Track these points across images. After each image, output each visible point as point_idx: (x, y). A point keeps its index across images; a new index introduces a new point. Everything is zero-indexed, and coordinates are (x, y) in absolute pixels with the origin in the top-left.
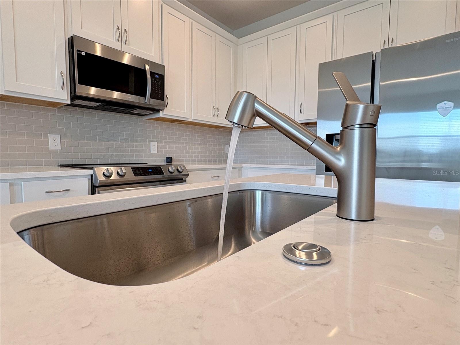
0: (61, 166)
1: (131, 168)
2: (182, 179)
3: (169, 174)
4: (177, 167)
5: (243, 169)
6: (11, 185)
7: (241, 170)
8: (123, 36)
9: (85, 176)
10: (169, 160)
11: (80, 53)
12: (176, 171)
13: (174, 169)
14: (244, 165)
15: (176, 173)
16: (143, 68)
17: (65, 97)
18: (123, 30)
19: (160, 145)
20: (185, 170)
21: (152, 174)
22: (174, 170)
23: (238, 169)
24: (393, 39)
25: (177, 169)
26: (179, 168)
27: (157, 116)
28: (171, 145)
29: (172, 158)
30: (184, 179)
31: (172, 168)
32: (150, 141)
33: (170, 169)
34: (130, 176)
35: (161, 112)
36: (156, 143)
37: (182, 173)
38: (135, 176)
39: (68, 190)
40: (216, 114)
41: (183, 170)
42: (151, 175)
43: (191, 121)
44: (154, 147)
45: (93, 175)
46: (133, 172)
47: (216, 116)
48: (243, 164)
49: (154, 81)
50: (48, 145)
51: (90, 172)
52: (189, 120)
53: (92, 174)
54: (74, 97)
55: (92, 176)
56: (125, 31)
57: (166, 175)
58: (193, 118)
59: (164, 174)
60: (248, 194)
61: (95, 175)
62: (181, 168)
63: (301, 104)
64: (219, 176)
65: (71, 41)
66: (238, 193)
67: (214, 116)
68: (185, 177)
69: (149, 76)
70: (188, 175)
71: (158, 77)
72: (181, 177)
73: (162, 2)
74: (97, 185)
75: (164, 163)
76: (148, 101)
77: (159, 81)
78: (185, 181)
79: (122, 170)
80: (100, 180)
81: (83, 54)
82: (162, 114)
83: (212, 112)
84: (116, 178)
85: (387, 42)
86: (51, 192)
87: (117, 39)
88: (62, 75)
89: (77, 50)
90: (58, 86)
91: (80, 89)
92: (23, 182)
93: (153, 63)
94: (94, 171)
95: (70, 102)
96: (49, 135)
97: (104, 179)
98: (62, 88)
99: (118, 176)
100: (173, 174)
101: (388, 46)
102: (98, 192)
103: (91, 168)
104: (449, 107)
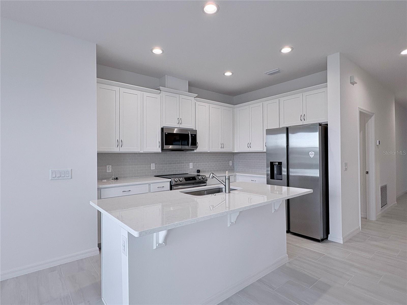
0: (155, 176)
1: (184, 178)
2: (205, 182)
3: (199, 180)
5: (236, 176)
6: (149, 185)
7: (236, 177)
8: (180, 121)
9: (168, 181)
10: (198, 171)
13: (201, 178)
15: (202, 179)
16: (188, 133)
17: (159, 150)
18: (180, 119)
19: (194, 164)
20: (206, 178)
23: (233, 176)
24: (304, 115)
26: (203, 177)
27: (193, 152)
28: (199, 163)
29: (200, 170)
31: (200, 177)
32: (189, 162)
33: (199, 178)
34: (184, 181)
35: (195, 150)
36: (192, 163)
37: (205, 179)
39: (163, 187)
40: (222, 147)
41: (205, 178)
42: (192, 180)
44: (191, 165)
49: (192, 138)
50: (151, 168)
51: (170, 180)
52: (208, 152)
54: (162, 149)
55: (171, 181)
56: (181, 119)
57: (197, 180)
58: (210, 151)
59: (196, 180)
60: (221, 189)
61: (172, 181)
65: (162, 129)
66: (219, 189)
67: (221, 148)
69: (190, 135)
70: (207, 180)
71: (194, 135)
72: (204, 181)
73: (196, 101)
74: (173, 185)
75: (196, 174)
76: (190, 147)
77: (194, 138)
78: (206, 183)
79: (181, 179)
80: (174, 183)
81: (167, 133)
82: (195, 151)
83: (220, 147)
84: (179, 182)
85: (302, 115)
86: (159, 187)
87: (178, 123)
88: (159, 142)
89: (165, 133)
90: (158, 147)
91: (166, 147)
92: (152, 184)
93: (192, 130)
94: (171, 180)
95: (161, 152)
96: (151, 164)
97: (175, 182)
98: (159, 147)
99: (180, 182)
100: (201, 180)
101: (303, 117)
102: (173, 188)
103: (170, 178)
104: (313, 154)
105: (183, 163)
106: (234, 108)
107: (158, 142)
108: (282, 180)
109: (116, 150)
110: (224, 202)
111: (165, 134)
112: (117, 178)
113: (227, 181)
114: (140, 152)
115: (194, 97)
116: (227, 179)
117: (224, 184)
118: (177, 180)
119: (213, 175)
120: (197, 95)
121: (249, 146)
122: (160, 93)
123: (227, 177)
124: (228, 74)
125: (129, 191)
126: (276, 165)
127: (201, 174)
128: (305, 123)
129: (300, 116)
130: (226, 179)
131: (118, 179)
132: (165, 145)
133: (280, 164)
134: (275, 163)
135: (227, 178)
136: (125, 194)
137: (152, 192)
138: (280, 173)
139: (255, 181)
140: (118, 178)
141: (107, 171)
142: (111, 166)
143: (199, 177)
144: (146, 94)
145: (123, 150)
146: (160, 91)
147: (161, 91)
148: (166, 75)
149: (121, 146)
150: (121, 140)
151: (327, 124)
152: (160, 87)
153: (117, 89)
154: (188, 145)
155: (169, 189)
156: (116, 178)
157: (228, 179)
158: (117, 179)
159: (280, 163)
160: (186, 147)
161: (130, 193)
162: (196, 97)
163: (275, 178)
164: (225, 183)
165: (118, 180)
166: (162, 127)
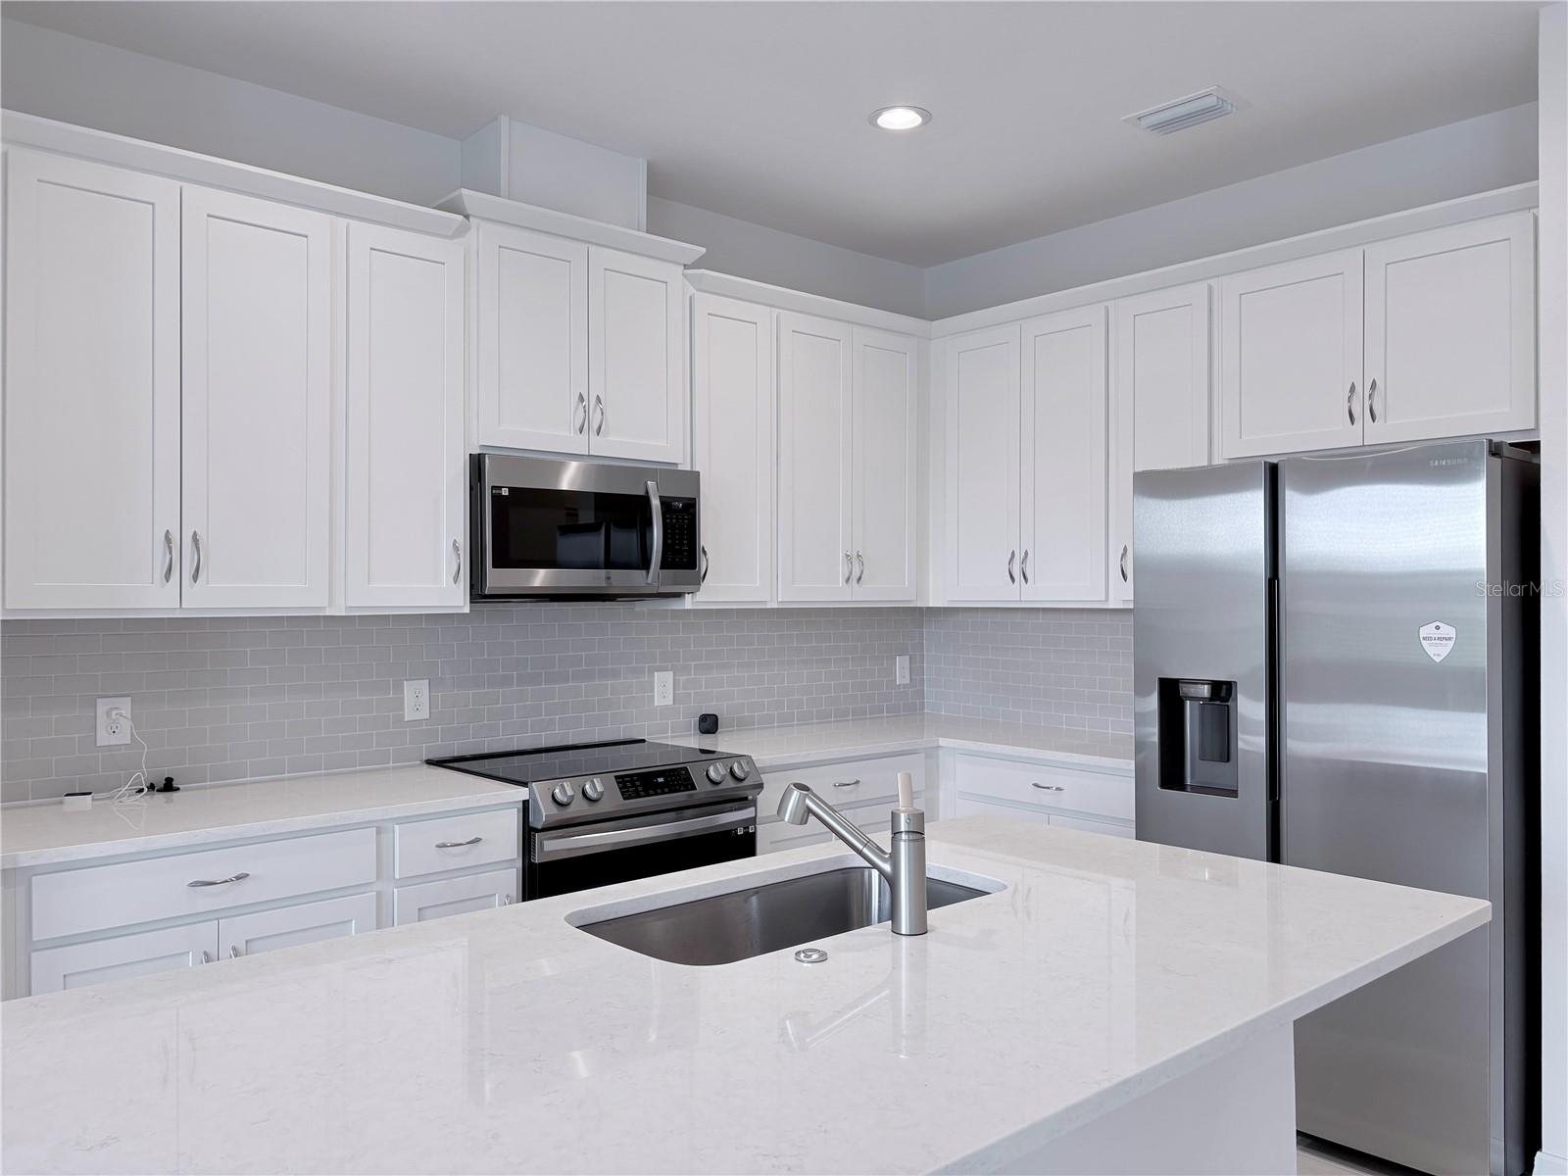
0: (429, 762)
1: (616, 777)
2: (746, 799)
3: (710, 787)
4: (730, 766)
5: (939, 753)
7: (935, 758)
8: (594, 411)
9: (509, 805)
10: (709, 724)
11: (497, 492)
12: (729, 777)
13: (722, 771)
14: (943, 742)
15: (730, 783)
16: (642, 493)
17: (458, 599)
18: (593, 400)
19: (682, 679)
20: (752, 773)
21: (666, 790)
22: (724, 776)
23: (923, 755)
24: (1374, 382)
25: (732, 773)
26: (736, 767)
27: (674, 605)
28: (715, 675)
29: (716, 717)
30: (750, 797)
31: (716, 770)
32: (651, 671)
33: (712, 774)
34: (613, 800)
35: (689, 597)
36: (671, 673)
37: (745, 783)
38: (625, 799)
39: (477, 840)
40: (856, 573)
41: (748, 773)
42: (663, 793)
43: (776, 606)
44: (663, 688)
45: (528, 800)
46: (620, 789)
47: (855, 582)
48: (940, 739)
49: (671, 519)
50: (403, 710)
51: (523, 793)
52: (768, 605)
53: (527, 798)
54: (478, 593)
55: (526, 803)
56: (598, 400)
57: (702, 788)
58: (780, 600)
59: (696, 788)
61: (535, 800)
62: (742, 768)
63: (1125, 549)
64: (857, 782)
65: (477, 464)
67: (847, 581)
68: (754, 791)
69: (655, 503)
70: (761, 786)
71: (680, 506)
72: (742, 794)
73: (692, 290)
74: (540, 827)
75: (695, 741)
76: (654, 576)
77: (683, 517)
78: (754, 803)
79: (595, 786)
80: (545, 812)
81: (505, 492)
82: (688, 603)
83: (842, 571)
84: (579, 809)
85: (1359, 388)
86: (445, 846)
87: (578, 427)
88: (456, 548)
89: (493, 488)
90: (446, 578)
91: (499, 579)
92: (397, 827)
93: (667, 472)
94: (531, 792)
95: (467, 610)
96: (405, 682)
97: (554, 810)
98: (456, 579)
99: (585, 803)
100: (721, 787)
101: (1363, 400)
102: (541, 845)
103: (525, 784)
104: (1450, 639)
105: (616, 674)
106: (930, 339)
107: (446, 547)
108: (1233, 793)
109: (158, 599)
110: (886, 992)
111: (497, 499)
112: (169, 781)
113: (903, 847)
114: (328, 613)
115: (686, 267)
116: (904, 836)
117: (887, 867)
118: (570, 792)
119: (808, 802)
120: (704, 250)
121: (1018, 571)
122: (461, 232)
123: (903, 817)
124: (900, 119)
125: (238, 878)
126: (1198, 699)
127: (722, 743)
128: (1377, 434)
129: (1347, 394)
130: (896, 834)
131: (178, 789)
132: (495, 566)
133: (1223, 694)
134: (1192, 690)
135: (903, 827)
136: (206, 900)
137: (397, 877)
138: (1223, 748)
139: (1058, 789)
140: (175, 784)
141: (104, 738)
142: (125, 706)
143: (711, 769)
144: (366, 234)
145: (206, 598)
146: (461, 218)
147: (467, 217)
148: (504, 120)
149: (195, 577)
150: (195, 534)
151: (1534, 447)
152: (464, 191)
153: (160, 189)
154: (645, 564)
155: (515, 856)
156: (161, 783)
157: (907, 832)
158: (169, 786)
159: (1222, 691)
160: (634, 579)
161: (245, 893)
162: (697, 265)
163: (1188, 782)
164: (894, 858)
165: (175, 795)
166: (476, 451)
